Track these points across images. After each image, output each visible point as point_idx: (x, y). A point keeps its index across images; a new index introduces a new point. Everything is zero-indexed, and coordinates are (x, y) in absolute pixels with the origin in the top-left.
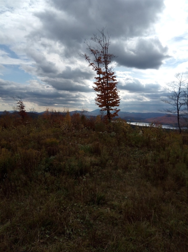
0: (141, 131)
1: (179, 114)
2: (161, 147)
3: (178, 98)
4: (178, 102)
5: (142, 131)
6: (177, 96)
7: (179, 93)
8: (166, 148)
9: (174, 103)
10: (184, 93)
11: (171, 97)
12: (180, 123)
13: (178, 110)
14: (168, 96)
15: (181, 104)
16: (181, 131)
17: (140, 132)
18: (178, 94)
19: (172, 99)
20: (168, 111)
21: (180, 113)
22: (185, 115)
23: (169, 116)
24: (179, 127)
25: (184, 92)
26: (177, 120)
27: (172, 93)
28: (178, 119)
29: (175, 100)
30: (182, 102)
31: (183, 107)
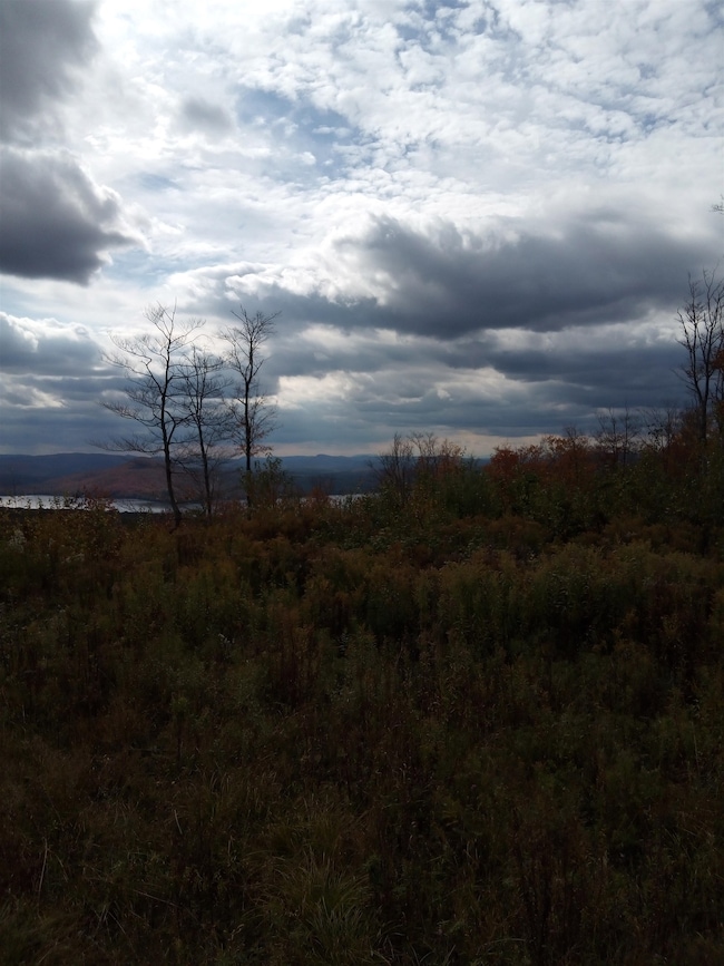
0: (18, 532)
1: (171, 455)
2: (99, 584)
3: (163, 400)
4: (166, 415)
5: (25, 529)
6: (159, 389)
7: (167, 381)
8: (116, 587)
9: (151, 416)
10: (184, 381)
11: (139, 393)
12: (175, 489)
13: (167, 444)
14: (127, 390)
15: (176, 421)
16: (178, 517)
17: (13, 534)
18: (163, 385)
19: (143, 401)
20: (132, 446)
21: (175, 451)
22: (192, 462)
23: (140, 464)
24: (173, 504)
25: (185, 377)
26: (165, 479)
27: (140, 380)
28: (169, 473)
29: (152, 405)
30: (179, 412)
31: (182, 431)
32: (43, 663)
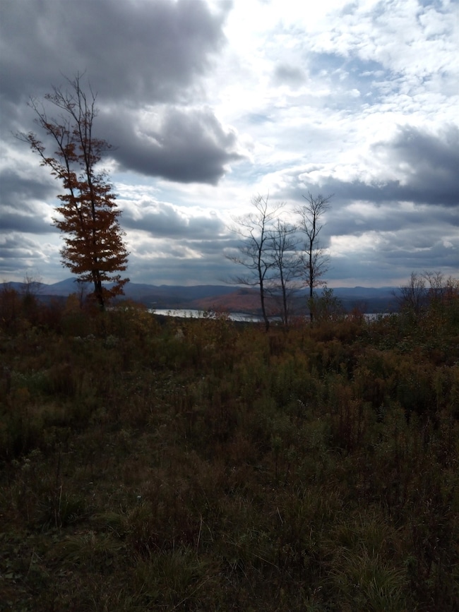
0: (180, 331)
1: (264, 287)
2: (225, 364)
3: (260, 252)
4: (261, 261)
5: (183, 329)
6: (257, 246)
7: (262, 241)
8: (235, 366)
9: (252, 263)
10: (272, 241)
11: (246, 249)
12: (265, 308)
13: (262, 280)
14: (239, 247)
15: (267, 266)
16: (267, 325)
17: (177, 331)
18: (259, 243)
19: (248, 254)
20: (241, 281)
21: (266, 284)
22: (276, 291)
23: (244, 292)
24: (265, 316)
25: (273, 238)
26: (260, 301)
27: (246, 241)
28: (262, 298)
29: (253, 256)
30: (269, 260)
31: (270, 272)
32: (196, 408)
